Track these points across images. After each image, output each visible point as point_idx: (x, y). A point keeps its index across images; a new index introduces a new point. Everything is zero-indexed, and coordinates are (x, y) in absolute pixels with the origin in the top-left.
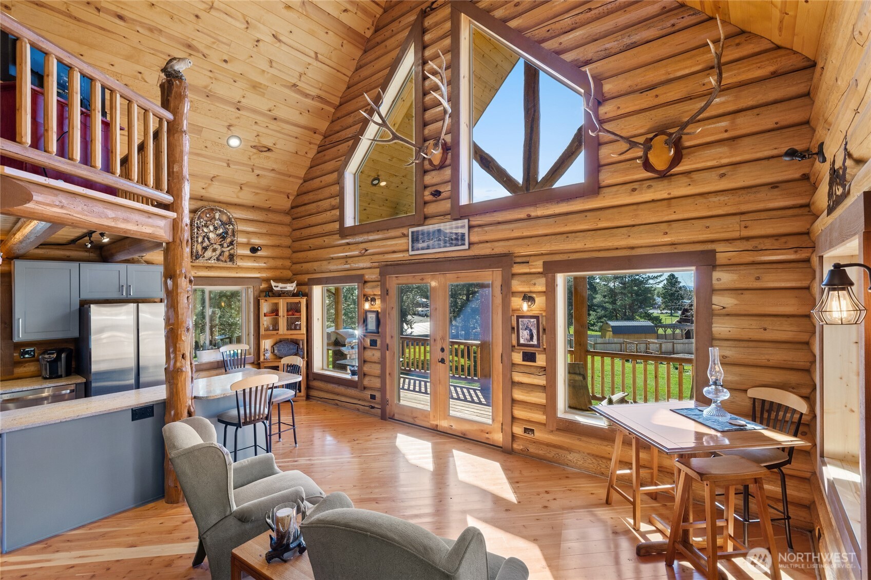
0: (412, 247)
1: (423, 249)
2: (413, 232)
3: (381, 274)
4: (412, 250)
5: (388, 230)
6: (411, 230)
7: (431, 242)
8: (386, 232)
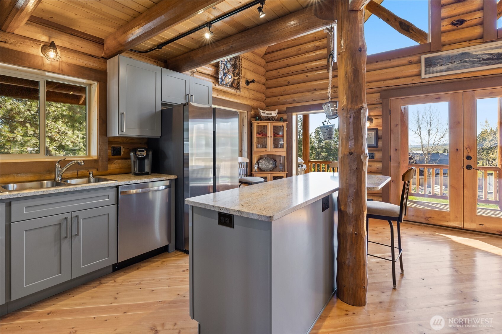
0: (425, 71)
1: (441, 71)
2: (426, 59)
3: (381, 98)
4: (425, 74)
5: (390, 60)
6: (423, 57)
7: (450, 66)
8: (388, 61)
